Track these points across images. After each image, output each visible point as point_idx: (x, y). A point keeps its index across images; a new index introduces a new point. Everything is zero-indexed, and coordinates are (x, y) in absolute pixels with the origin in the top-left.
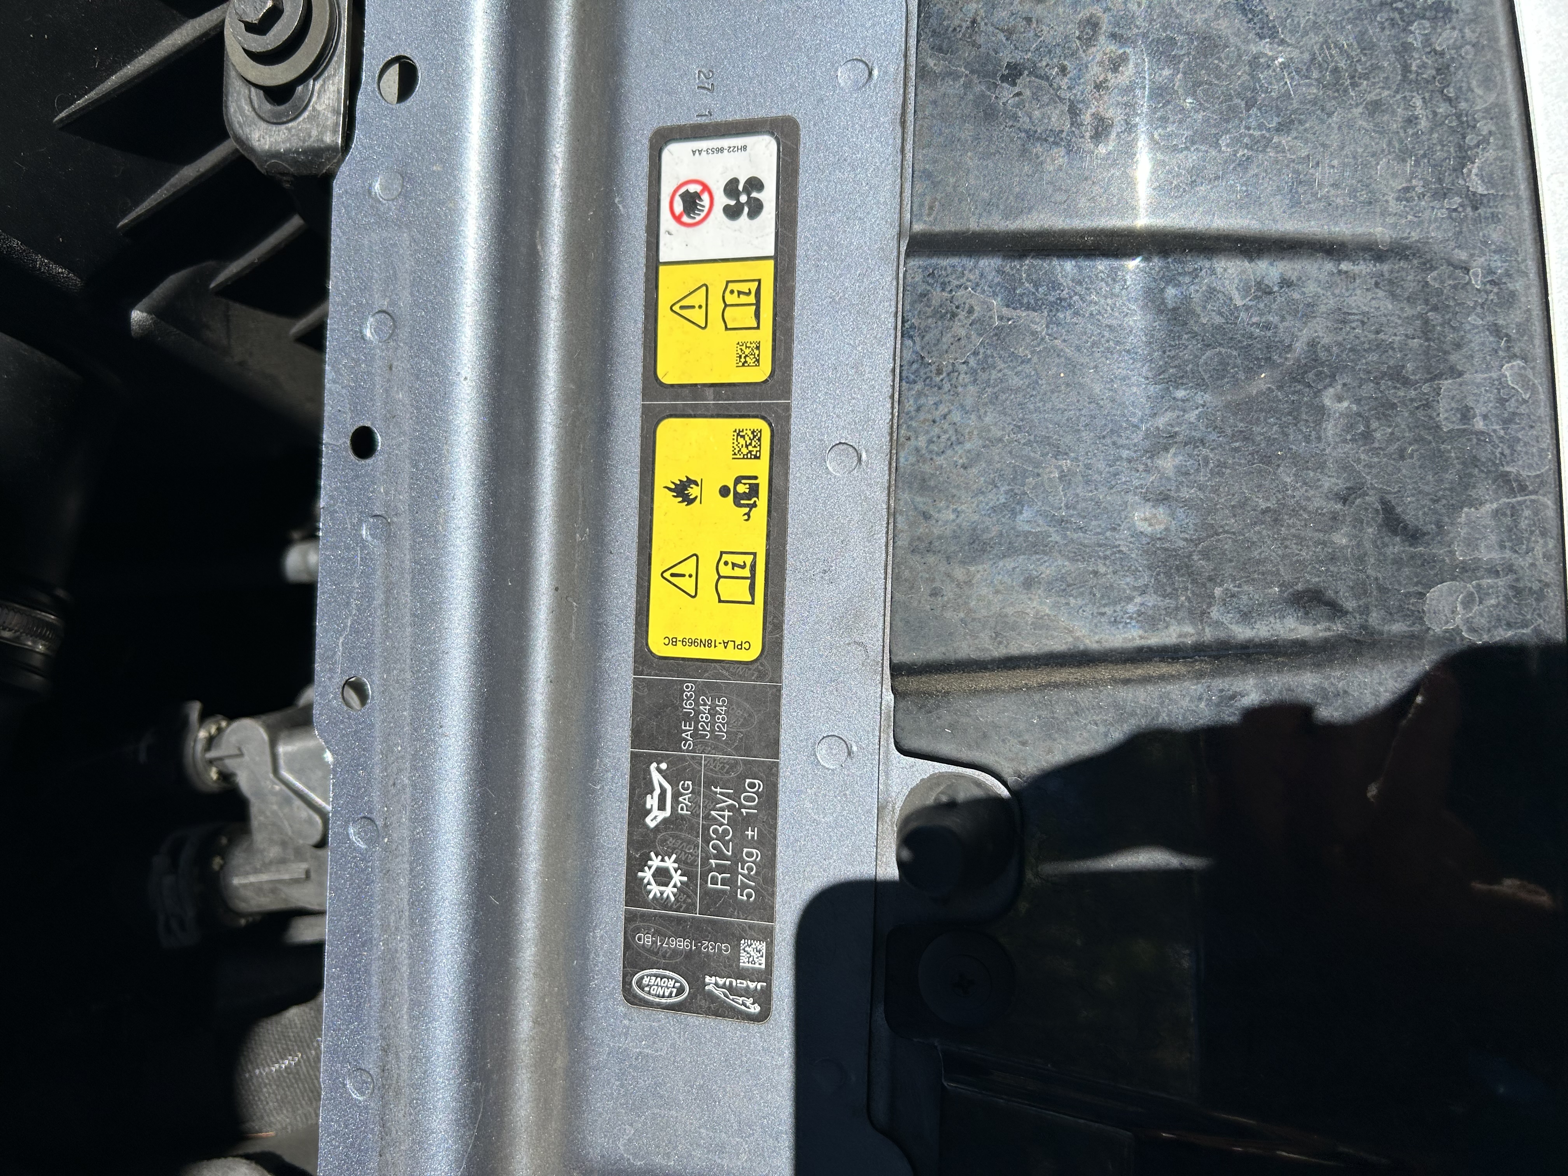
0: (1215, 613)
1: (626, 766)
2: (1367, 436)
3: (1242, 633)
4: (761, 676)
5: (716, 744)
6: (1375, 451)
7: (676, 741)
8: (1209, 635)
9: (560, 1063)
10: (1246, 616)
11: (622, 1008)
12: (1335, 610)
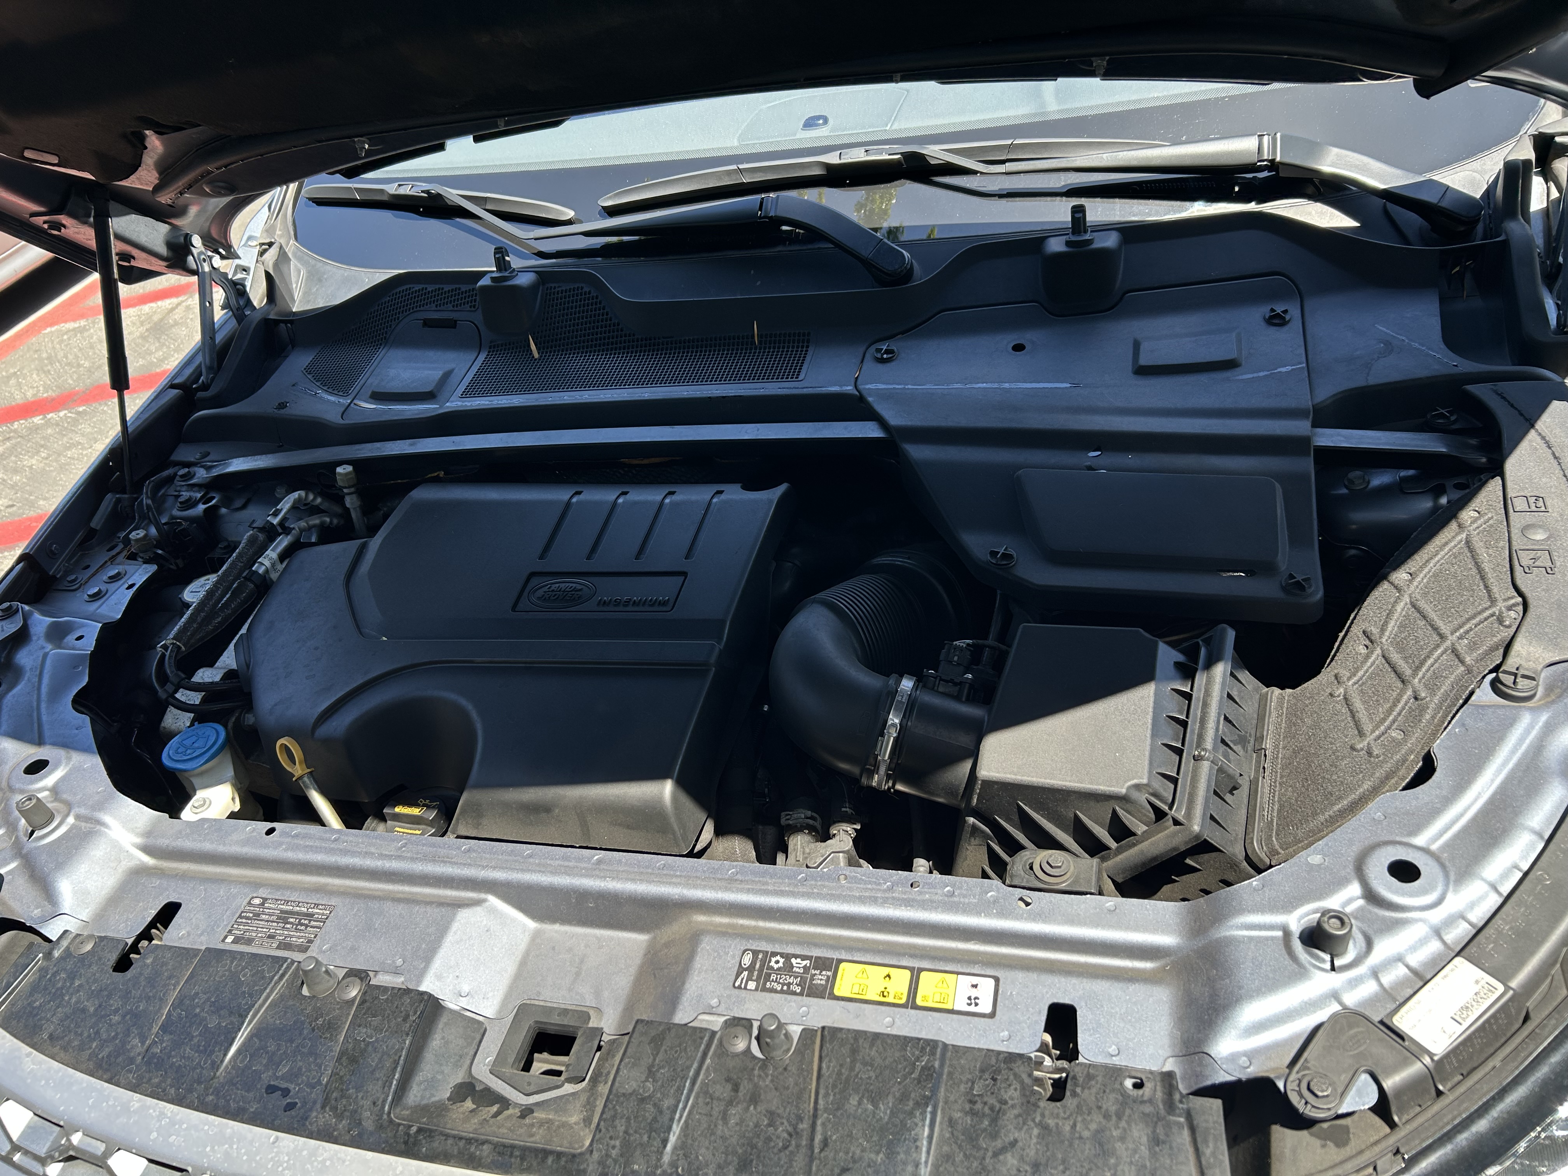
0: (825, 1115)
1: (810, 954)
2: (869, 1166)
3: (819, 1122)
4: (829, 994)
5: (812, 979)
6: (865, 1168)
7: (815, 968)
8: (820, 1112)
9: (730, 931)
10: (823, 1124)
11: (743, 948)
12: (822, 1150)
